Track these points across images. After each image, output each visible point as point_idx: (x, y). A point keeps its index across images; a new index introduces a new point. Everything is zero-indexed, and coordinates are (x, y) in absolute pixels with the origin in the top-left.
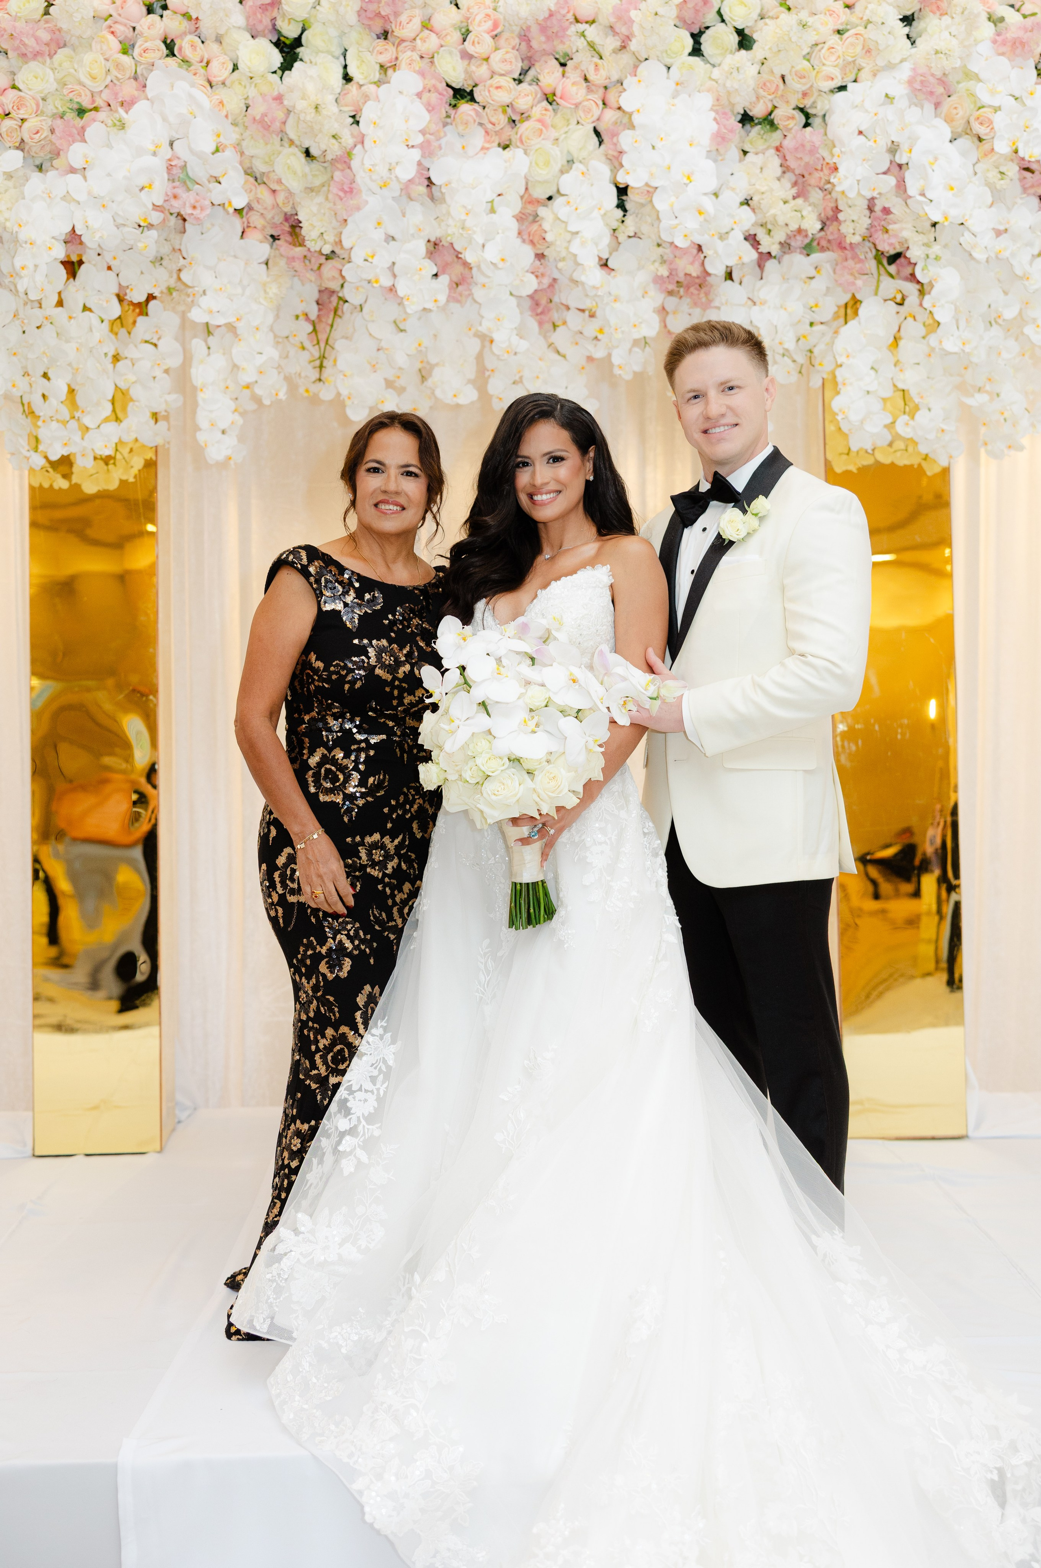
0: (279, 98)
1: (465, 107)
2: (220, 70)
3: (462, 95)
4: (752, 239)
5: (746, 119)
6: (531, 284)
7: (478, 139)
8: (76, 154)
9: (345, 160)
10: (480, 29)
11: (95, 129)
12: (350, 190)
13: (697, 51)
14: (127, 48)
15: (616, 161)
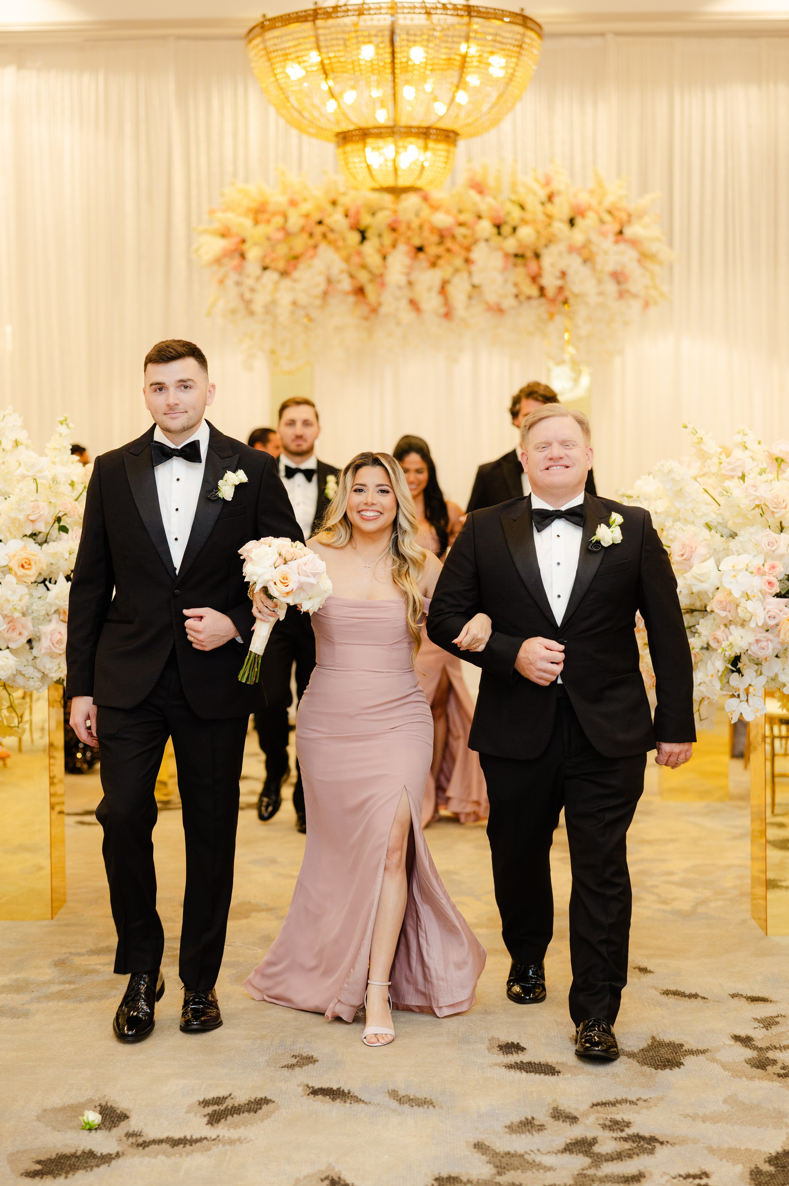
0: (359, 253)
1: (421, 255)
2: (340, 243)
3: (420, 249)
4: (517, 296)
5: (516, 256)
6: (443, 310)
7: (425, 264)
8: (296, 274)
9: (381, 275)
10: (426, 227)
11: (302, 266)
12: (383, 285)
13: (499, 234)
14: (311, 235)
15: (470, 273)
